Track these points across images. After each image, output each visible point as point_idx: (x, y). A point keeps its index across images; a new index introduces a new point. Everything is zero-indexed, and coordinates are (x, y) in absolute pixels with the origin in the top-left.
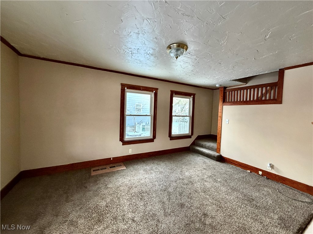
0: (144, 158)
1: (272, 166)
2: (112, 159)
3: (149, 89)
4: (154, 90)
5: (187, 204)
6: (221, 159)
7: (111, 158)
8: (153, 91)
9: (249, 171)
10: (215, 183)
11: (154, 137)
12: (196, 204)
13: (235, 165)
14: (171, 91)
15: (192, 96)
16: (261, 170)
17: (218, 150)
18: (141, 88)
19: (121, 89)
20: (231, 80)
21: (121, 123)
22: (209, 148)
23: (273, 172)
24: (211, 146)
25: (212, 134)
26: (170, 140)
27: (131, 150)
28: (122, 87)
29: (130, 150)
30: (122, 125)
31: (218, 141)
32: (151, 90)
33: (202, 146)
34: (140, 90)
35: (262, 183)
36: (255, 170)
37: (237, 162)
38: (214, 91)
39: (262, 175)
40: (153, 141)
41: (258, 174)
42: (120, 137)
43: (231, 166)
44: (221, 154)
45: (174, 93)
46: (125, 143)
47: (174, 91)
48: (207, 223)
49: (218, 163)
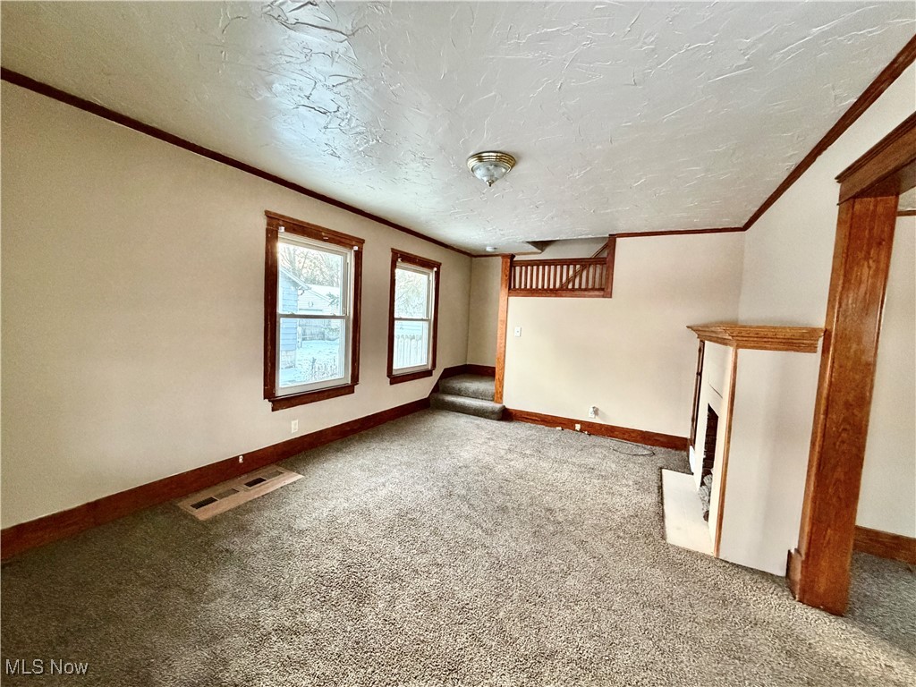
0: (332, 441)
1: (596, 411)
2: (241, 460)
3: (343, 240)
4: (354, 243)
5: (508, 504)
6: (506, 415)
7: (237, 458)
8: (352, 247)
9: (560, 428)
10: (526, 459)
11: (355, 378)
12: (525, 500)
13: (534, 421)
14: (393, 250)
15: (435, 269)
16: (578, 422)
17: (497, 397)
18: (323, 234)
19: (267, 230)
20: (523, 242)
21: (269, 342)
22: (475, 395)
23: (597, 420)
24: (481, 390)
25: (468, 363)
26: (391, 383)
27: (298, 423)
28: (268, 224)
29: (293, 422)
30: (269, 347)
31: (497, 377)
32: (348, 242)
33: (459, 393)
34: (320, 238)
35: (588, 443)
36: (567, 424)
37: (536, 415)
38: (474, 259)
39: (581, 431)
40: (353, 392)
41: (574, 430)
42: (265, 385)
43: (528, 425)
44: (504, 404)
45: (399, 257)
46: (279, 403)
47: (400, 251)
48: (561, 520)
49: (503, 424)
